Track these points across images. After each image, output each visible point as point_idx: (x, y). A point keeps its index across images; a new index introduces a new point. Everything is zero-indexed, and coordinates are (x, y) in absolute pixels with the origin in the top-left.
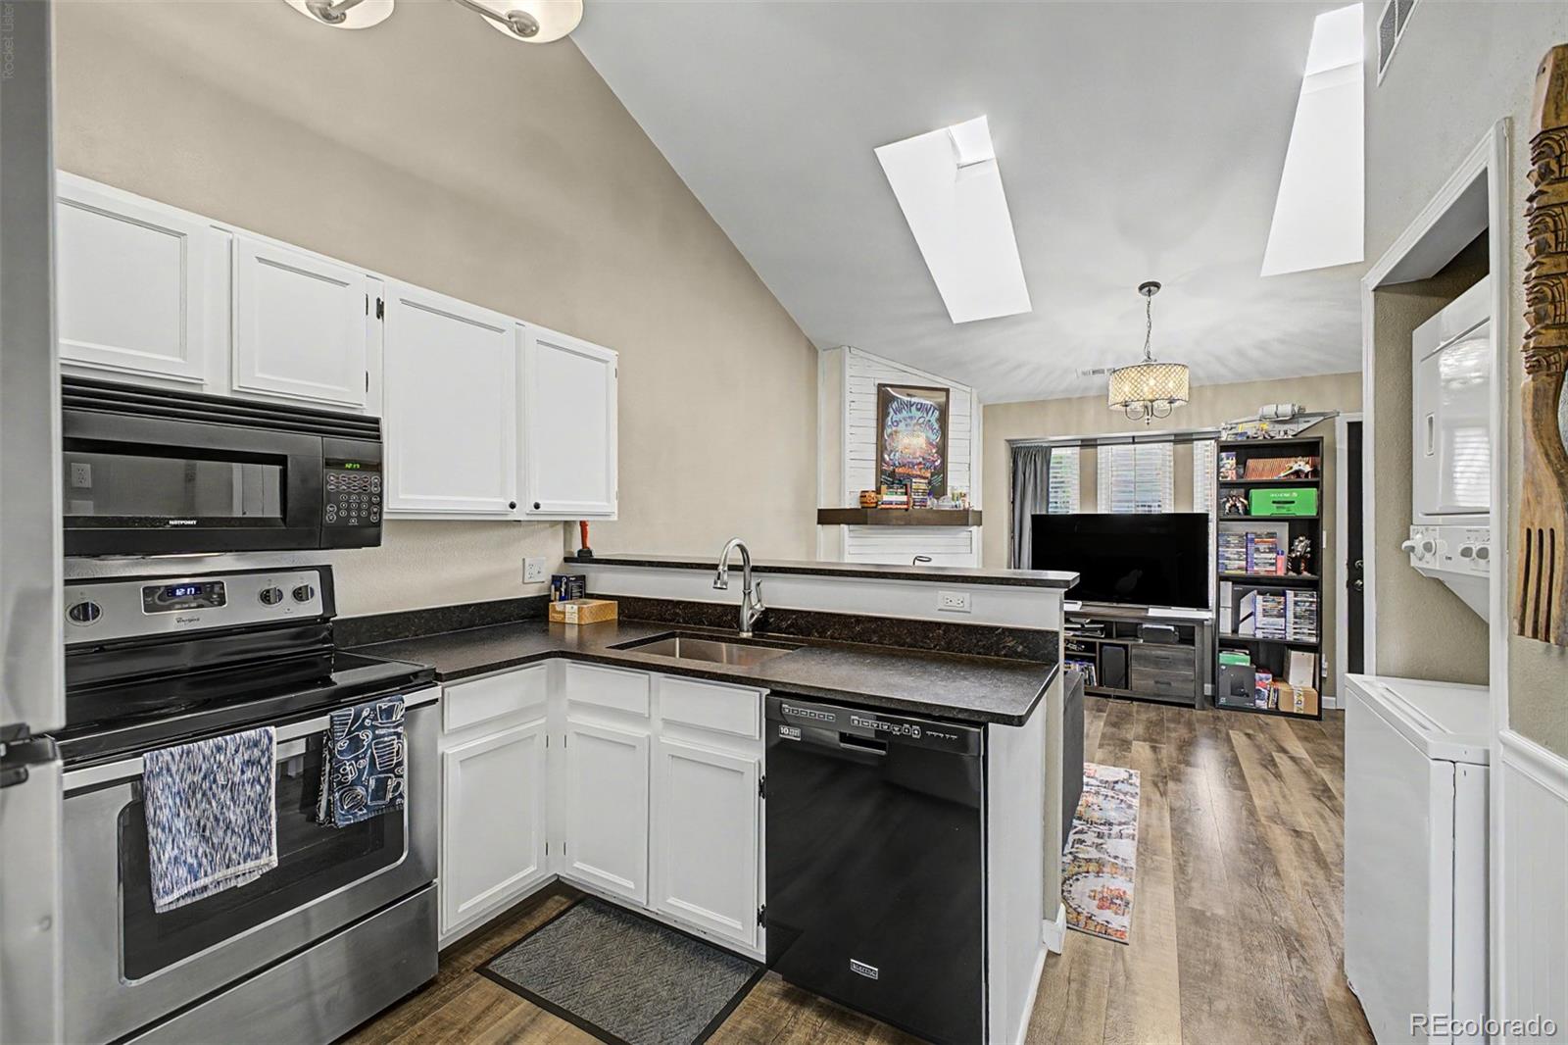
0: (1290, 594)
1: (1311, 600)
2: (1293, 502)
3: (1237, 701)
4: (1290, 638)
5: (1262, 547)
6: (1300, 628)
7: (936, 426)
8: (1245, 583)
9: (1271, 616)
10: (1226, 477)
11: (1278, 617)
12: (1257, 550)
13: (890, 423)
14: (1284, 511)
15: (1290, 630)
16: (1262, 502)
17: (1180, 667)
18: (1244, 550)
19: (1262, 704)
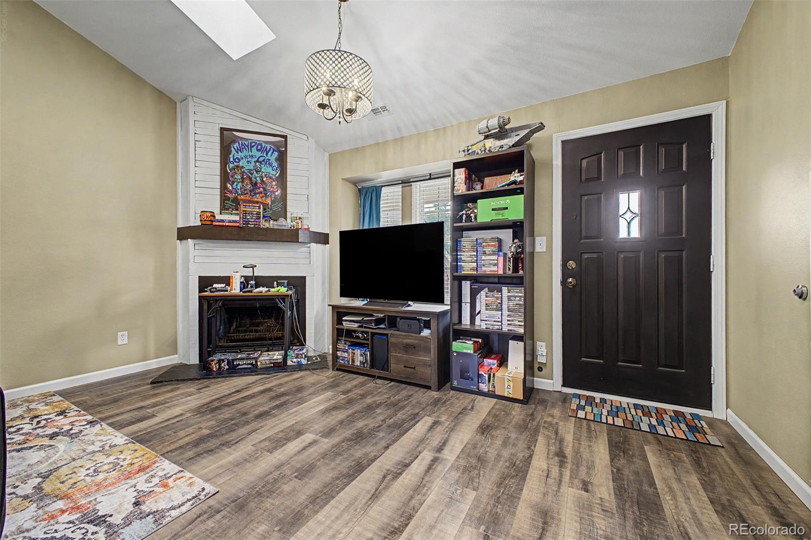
0: (505, 289)
1: (520, 295)
2: (507, 208)
3: (464, 384)
4: (505, 329)
5: (488, 250)
6: (513, 321)
7: (275, 164)
8: (480, 281)
9: (492, 310)
10: (459, 190)
11: (497, 310)
12: (484, 253)
13: (232, 159)
14: (500, 217)
15: (505, 322)
16: (485, 211)
17: (422, 353)
18: (475, 253)
19: (484, 387)
